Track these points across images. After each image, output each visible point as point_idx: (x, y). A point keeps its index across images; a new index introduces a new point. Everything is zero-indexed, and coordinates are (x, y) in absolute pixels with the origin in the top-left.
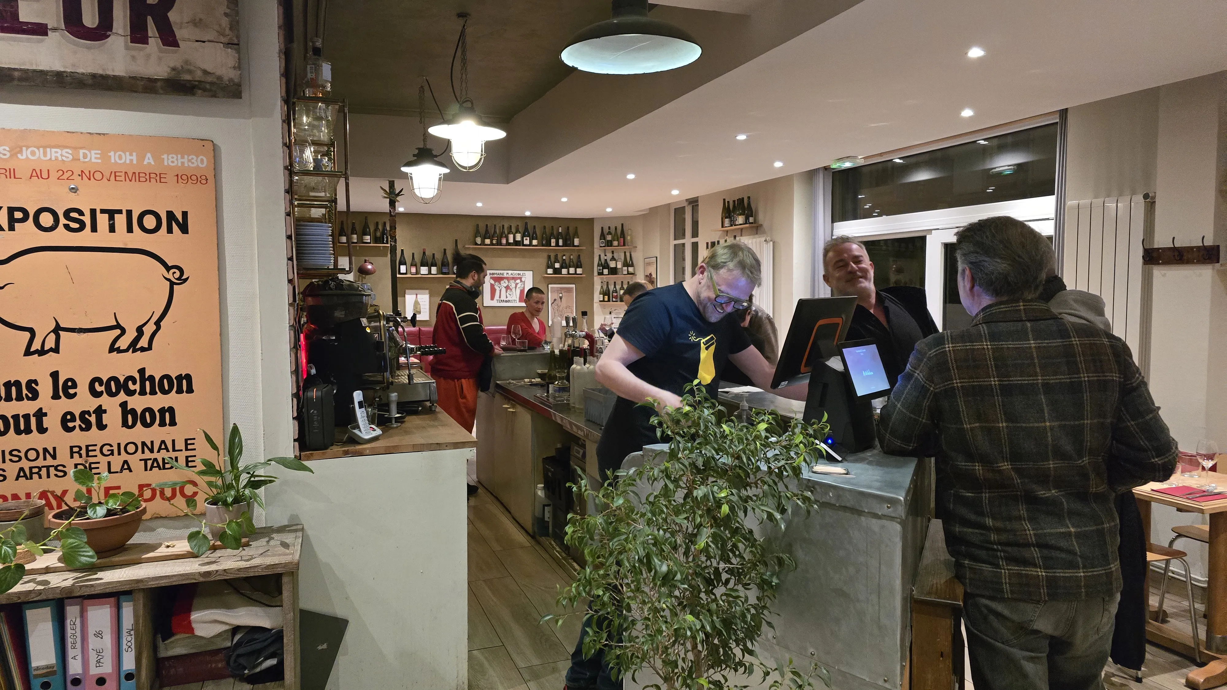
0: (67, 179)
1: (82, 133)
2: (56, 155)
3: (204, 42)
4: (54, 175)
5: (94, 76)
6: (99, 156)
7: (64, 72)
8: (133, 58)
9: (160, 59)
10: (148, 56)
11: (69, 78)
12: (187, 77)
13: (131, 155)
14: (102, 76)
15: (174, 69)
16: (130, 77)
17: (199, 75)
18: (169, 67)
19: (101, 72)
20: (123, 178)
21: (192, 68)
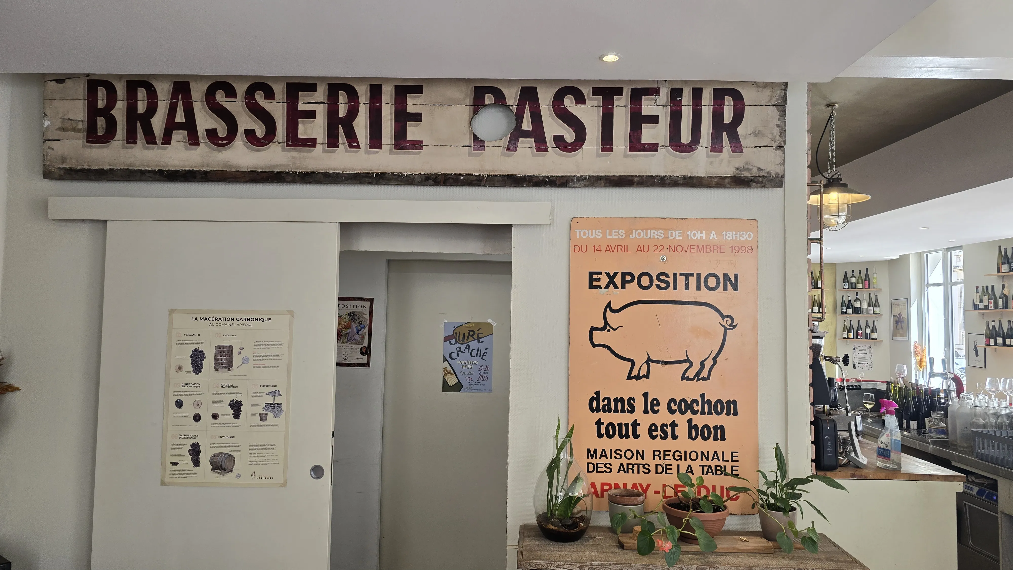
0: (660, 252)
1: (670, 218)
2: (653, 235)
3: (760, 147)
4: (652, 249)
5: (685, 178)
6: (680, 235)
7: (666, 176)
8: (711, 163)
9: (729, 162)
10: (722, 161)
11: (668, 180)
12: (746, 174)
13: (702, 233)
14: (690, 177)
15: (737, 169)
16: (708, 177)
17: (754, 172)
18: (734, 167)
19: (689, 175)
20: (695, 250)
21: (750, 167)
